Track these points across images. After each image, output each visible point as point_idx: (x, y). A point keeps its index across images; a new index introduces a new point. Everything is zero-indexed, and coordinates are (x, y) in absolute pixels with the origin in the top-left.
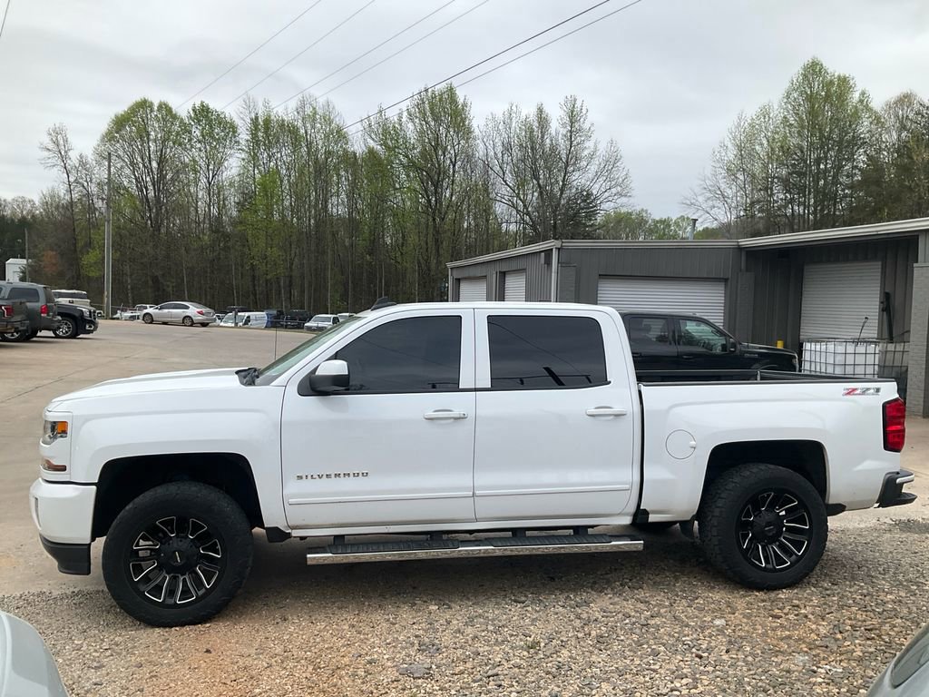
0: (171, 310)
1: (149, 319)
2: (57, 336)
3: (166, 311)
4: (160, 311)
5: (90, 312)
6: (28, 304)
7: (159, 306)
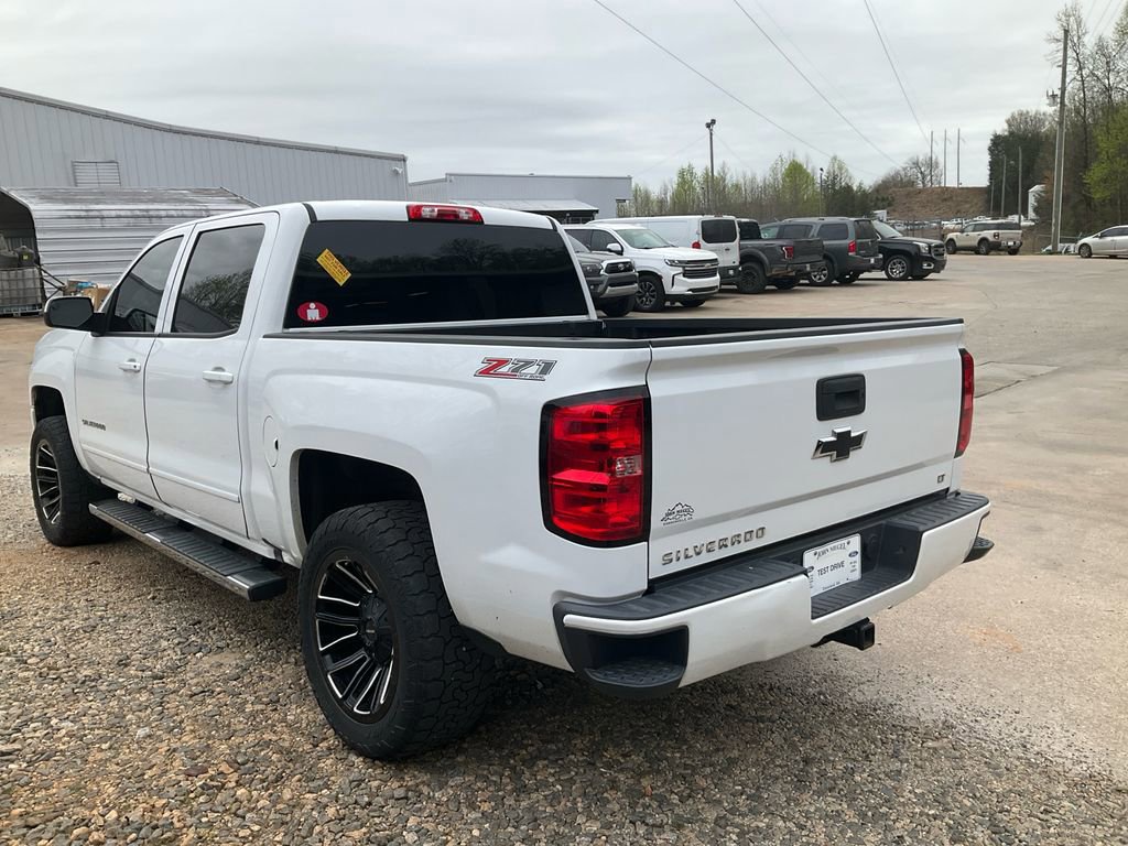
0: (1116, 238)
1: (1086, 252)
2: (890, 279)
3: (1109, 239)
4: (1102, 240)
5: (930, 247)
6: (825, 243)
7: (1099, 234)
